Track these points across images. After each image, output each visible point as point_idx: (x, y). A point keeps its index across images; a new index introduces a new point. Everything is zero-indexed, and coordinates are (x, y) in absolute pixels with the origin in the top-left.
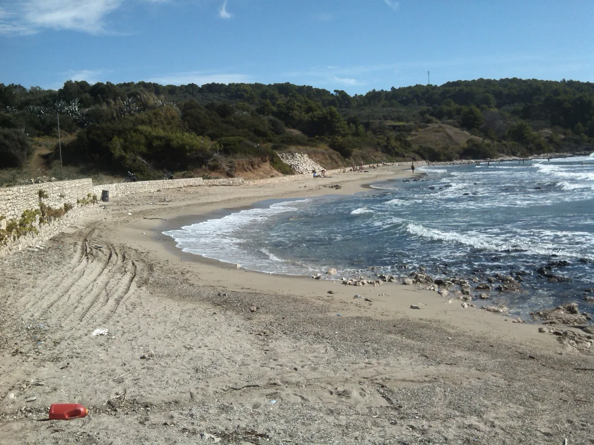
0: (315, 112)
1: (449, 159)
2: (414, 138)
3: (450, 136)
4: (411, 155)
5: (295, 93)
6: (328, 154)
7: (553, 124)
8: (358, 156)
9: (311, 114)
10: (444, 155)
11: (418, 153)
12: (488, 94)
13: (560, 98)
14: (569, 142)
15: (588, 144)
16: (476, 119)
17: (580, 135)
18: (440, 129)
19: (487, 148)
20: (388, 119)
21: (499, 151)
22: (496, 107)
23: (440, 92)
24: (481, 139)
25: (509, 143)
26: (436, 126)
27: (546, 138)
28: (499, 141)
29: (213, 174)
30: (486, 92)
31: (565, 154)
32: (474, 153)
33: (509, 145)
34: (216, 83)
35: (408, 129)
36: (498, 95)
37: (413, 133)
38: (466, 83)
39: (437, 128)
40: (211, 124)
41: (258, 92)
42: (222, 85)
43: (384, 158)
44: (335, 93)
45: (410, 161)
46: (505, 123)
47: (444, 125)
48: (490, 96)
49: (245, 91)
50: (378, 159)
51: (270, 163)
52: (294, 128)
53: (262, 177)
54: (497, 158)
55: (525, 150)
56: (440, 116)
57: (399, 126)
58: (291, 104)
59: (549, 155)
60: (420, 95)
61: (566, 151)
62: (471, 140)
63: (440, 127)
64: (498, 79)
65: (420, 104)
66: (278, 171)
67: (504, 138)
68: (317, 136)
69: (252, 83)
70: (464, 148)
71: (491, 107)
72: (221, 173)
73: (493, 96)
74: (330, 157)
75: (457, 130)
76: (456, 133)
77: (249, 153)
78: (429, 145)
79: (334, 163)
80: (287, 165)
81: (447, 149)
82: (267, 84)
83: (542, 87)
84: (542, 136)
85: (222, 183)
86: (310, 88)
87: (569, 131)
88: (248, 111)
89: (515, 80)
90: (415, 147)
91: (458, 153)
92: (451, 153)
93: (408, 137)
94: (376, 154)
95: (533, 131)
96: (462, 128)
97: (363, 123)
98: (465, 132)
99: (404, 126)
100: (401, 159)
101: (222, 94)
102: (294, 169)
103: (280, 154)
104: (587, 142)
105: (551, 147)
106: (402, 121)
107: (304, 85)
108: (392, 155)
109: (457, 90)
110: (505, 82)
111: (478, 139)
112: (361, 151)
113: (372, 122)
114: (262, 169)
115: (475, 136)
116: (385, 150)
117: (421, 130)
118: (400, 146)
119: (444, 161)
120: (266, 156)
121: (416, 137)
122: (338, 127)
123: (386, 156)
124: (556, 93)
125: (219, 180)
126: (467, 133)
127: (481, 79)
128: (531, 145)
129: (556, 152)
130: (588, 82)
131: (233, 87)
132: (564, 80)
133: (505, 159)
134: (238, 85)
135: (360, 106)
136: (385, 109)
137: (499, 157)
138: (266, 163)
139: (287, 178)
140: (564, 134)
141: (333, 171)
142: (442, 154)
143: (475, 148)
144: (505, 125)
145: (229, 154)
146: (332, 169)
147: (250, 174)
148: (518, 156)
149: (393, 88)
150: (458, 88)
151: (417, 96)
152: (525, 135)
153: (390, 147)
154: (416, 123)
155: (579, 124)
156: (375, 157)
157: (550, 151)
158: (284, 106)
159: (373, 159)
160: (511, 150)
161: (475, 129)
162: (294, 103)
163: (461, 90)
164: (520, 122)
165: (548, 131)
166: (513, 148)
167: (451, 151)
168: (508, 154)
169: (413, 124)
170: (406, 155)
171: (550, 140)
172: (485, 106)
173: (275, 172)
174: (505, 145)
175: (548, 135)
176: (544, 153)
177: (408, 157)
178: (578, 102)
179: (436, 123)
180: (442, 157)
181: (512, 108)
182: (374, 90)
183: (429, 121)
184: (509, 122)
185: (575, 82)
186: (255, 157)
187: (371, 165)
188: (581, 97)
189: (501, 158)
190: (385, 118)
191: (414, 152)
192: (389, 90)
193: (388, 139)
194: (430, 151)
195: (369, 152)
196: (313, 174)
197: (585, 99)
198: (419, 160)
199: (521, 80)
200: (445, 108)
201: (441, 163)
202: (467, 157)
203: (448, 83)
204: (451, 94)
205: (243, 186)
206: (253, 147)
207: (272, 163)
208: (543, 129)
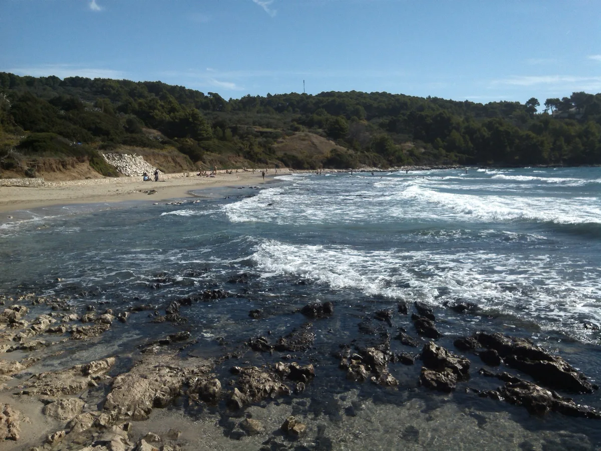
0: (176, 113)
1: (313, 168)
2: (280, 145)
3: (315, 145)
4: (274, 162)
5: (165, 93)
6: (171, 157)
7: (416, 138)
8: (216, 160)
9: (172, 114)
10: (308, 163)
11: (281, 160)
12: (358, 106)
13: (423, 113)
14: (429, 155)
15: (446, 158)
16: (342, 129)
17: (438, 149)
18: (307, 138)
19: (350, 159)
20: (256, 125)
21: (361, 162)
22: (366, 119)
23: (314, 101)
24: (346, 149)
25: (371, 155)
26: (303, 134)
27: (408, 151)
28: (362, 152)
29: (8, 173)
30: (358, 104)
31: (424, 167)
32: (337, 162)
33: (371, 156)
34: (80, 77)
35: (275, 136)
36: (368, 107)
37: (280, 140)
38: (340, 95)
39: (303, 136)
40: (43, 119)
41: (126, 89)
42: (87, 80)
43: (246, 164)
44: (209, 95)
45: (273, 168)
46: (371, 134)
47: (310, 134)
48: (361, 108)
49: (111, 87)
50: (238, 164)
51: (90, 164)
52: (154, 128)
53: (74, 178)
54: (359, 169)
55: (385, 161)
56: (310, 124)
57: (266, 132)
58: (154, 104)
59: (409, 167)
60: (295, 103)
61: (425, 165)
62: (335, 150)
63: (306, 135)
64: (369, 92)
65: (294, 112)
66: (98, 172)
67: (368, 150)
68: (176, 138)
69: (120, 80)
70: (327, 158)
71: (361, 120)
72: (17, 172)
73: (363, 108)
74: (173, 159)
75: (323, 139)
76: (321, 142)
77: (62, 152)
78: (294, 153)
79: (178, 166)
80: (111, 166)
81: (311, 157)
82: (137, 81)
83: (409, 103)
84: (405, 149)
85: (15, 184)
86: (182, 89)
87: (429, 145)
88: (101, 107)
89: (384, 94)
90: (280, 154)
91: (322, 162)
92: (315, 162)
93: (274, 144)
94: (238, 159)
95: (395, 144)
96: (328, 138)
97: (230, 128)
98: (331, 141)
99: (271, 133)
100: (263, 165)
101: (87, 89)
102: (120, 171)
103: (105, 154)
104: (445, 156)
105: (411, 160)
106: (271, 128)
107: (177, 86)
108: (254, 161)
109: (330, 100)
110: (375, 96)
111: (342, 149)
112: (220, 156)
113: (240, 127)
114: (76, 170)
115: (341, 146)
116: (247, 156)
117: (287, 137)
118: (263, 152)
119: (308, 169)
120: (83, 156)
121: (283, 144)
122: (201, 130)
123: (248, 162)
124: (421, 108)
125: (11, 180)
126: (333, 143)
127: (353, 92)
128: (392, 158)
129: (416, 165)
130: (451, 100)
131: (99, 82)
132: (429, 97)
133: (366, 170)
134: (104, 80)
135: (234, 110)
136: (259, 115)
137: (361, 167)
138: (84, 163)
139: (107, 181)
140: (425, 148)
141: (174, 175)
142: (305, 162)
143: (338, 158)
144: (371, 137)
145: (37, 151)
146: (174, 172)
147: (59, 175)
148: (379, 168)
149: (269, 95)
150: (331, 99)
151: (292, 105)
152: (387, 147)
153: (252, 153)
154: (283, 130)
155: (439, 139)
156: (236, 162)
157: (409, 164)
158: (146, 105)
159: (233, 164)
160: (373, 161)
161: (341, 140)
162: (157, 102)
163: (334, 101)
164: (385, 135)
165: (410, 145)
166: (374, 160)
167: (314, 160)
168: (369, 165)
169: (281, 132)
170: (269, 161)
171: (411, 153)
172: (355, 117)
173: (95, 173)
174: (367, 157)
175: (410, 149)
176: (404, 165)
177: (271, 163)
178: (439, 118)
179: (303, 131)
180: (306, 166)
181: (381, 120)
182: (249, 95)
183: (297, 129)
184: (375, 134)
185: (440, 99)
186: (68, 156)
187: (229, 171)
188: (441, 114)
189: (363, 169)
190: (254, 123)
191: (278, 159)
192: (265, 96)
193: (251, 145)
194: (294, 158)
195: (229, 157)
196: (143, 177)
197: (444, 115)
198: (282, 168)
199: (390, 94)
200: (316, 117)
201: (304, 171)
202: (331, 167)
203: (323, 93)
204: (325, 104)
205: (42, 188)
206: (68, 145)
207: (92, 164)
208: (405, 143)
